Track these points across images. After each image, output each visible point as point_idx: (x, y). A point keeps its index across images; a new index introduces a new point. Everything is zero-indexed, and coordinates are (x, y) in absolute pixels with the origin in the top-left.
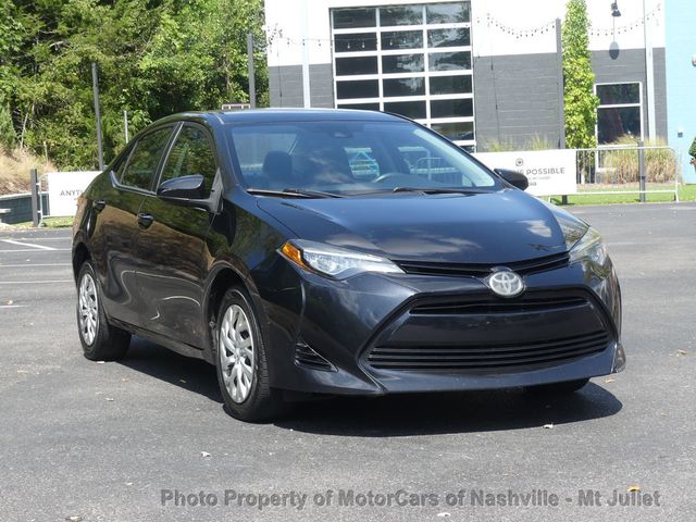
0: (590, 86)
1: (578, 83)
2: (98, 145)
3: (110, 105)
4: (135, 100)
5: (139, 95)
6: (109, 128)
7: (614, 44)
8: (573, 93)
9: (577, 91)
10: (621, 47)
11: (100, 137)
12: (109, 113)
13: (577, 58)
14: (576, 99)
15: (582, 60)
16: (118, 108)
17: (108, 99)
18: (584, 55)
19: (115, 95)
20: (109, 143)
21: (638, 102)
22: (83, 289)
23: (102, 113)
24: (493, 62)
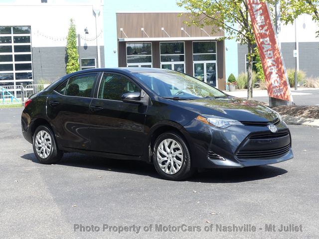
0: (77, 60)
1: (73, 58)
7: (86, 44)
8: (72, 62)
9: (73, 61)
10: (88, 45)
13: (72, 49)
14: (73, 64)
15: (75, 50)
18: (75, 48)
21: (94, 65)
24: (40, 50)
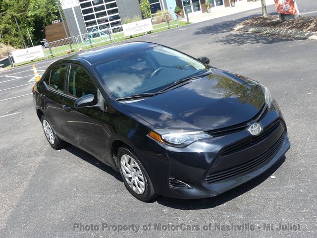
2: (22, 39)
3: (22, 27)
4: (29, 24)
5: (30, 23)
6: (24, 33)
11: (22, 36)
12: (23, 29)
16: (25, 27)
17: (21, 25)
19: (23, 24)
20: (25, 37)
21: (159, 1)
22: (44, 125)
23: (21, 30)
